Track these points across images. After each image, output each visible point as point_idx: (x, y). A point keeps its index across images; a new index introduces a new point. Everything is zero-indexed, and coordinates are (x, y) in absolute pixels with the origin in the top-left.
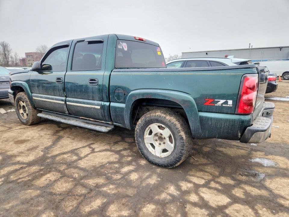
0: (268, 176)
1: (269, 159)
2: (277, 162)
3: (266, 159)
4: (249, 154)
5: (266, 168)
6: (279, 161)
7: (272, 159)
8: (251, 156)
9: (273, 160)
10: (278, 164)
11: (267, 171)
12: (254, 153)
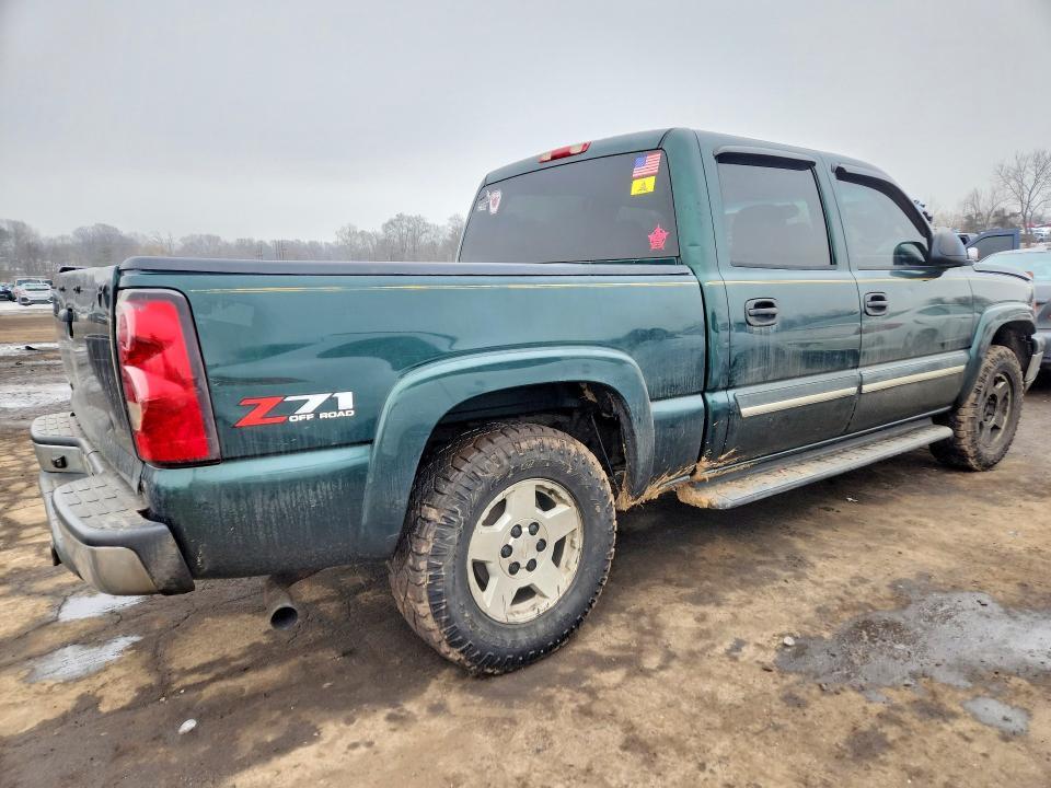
0: (48, 623)
1: (66, 683)
2: (29, 687)
3: (78, 679)
4: (156, 663)
5: (65, 639)
6: (20, 699)
7: (55, 689)
8: (146, 655)
9: (50, 688)
10: (24, 680)
11: (55, 634)
12: (148, 680)
